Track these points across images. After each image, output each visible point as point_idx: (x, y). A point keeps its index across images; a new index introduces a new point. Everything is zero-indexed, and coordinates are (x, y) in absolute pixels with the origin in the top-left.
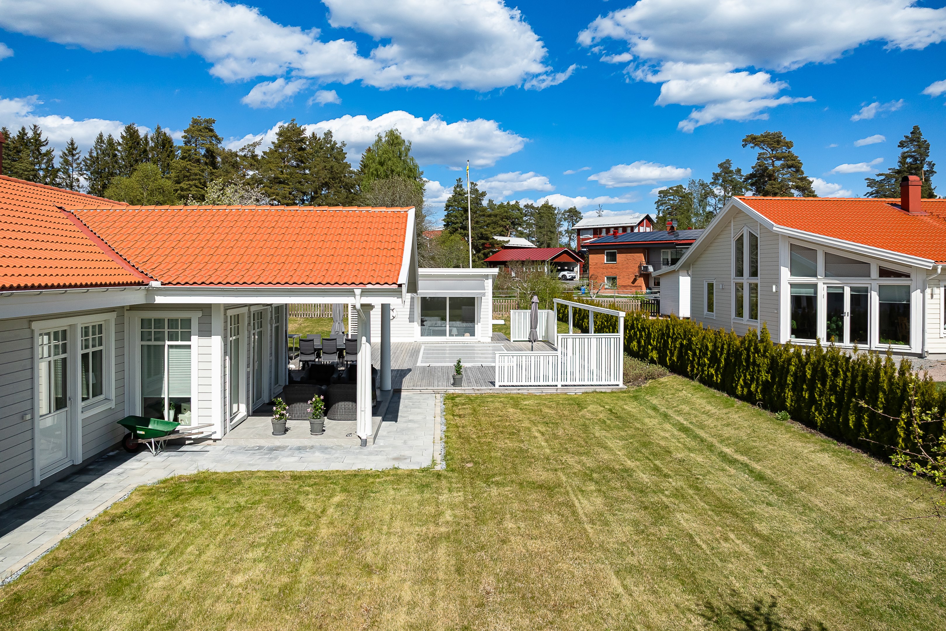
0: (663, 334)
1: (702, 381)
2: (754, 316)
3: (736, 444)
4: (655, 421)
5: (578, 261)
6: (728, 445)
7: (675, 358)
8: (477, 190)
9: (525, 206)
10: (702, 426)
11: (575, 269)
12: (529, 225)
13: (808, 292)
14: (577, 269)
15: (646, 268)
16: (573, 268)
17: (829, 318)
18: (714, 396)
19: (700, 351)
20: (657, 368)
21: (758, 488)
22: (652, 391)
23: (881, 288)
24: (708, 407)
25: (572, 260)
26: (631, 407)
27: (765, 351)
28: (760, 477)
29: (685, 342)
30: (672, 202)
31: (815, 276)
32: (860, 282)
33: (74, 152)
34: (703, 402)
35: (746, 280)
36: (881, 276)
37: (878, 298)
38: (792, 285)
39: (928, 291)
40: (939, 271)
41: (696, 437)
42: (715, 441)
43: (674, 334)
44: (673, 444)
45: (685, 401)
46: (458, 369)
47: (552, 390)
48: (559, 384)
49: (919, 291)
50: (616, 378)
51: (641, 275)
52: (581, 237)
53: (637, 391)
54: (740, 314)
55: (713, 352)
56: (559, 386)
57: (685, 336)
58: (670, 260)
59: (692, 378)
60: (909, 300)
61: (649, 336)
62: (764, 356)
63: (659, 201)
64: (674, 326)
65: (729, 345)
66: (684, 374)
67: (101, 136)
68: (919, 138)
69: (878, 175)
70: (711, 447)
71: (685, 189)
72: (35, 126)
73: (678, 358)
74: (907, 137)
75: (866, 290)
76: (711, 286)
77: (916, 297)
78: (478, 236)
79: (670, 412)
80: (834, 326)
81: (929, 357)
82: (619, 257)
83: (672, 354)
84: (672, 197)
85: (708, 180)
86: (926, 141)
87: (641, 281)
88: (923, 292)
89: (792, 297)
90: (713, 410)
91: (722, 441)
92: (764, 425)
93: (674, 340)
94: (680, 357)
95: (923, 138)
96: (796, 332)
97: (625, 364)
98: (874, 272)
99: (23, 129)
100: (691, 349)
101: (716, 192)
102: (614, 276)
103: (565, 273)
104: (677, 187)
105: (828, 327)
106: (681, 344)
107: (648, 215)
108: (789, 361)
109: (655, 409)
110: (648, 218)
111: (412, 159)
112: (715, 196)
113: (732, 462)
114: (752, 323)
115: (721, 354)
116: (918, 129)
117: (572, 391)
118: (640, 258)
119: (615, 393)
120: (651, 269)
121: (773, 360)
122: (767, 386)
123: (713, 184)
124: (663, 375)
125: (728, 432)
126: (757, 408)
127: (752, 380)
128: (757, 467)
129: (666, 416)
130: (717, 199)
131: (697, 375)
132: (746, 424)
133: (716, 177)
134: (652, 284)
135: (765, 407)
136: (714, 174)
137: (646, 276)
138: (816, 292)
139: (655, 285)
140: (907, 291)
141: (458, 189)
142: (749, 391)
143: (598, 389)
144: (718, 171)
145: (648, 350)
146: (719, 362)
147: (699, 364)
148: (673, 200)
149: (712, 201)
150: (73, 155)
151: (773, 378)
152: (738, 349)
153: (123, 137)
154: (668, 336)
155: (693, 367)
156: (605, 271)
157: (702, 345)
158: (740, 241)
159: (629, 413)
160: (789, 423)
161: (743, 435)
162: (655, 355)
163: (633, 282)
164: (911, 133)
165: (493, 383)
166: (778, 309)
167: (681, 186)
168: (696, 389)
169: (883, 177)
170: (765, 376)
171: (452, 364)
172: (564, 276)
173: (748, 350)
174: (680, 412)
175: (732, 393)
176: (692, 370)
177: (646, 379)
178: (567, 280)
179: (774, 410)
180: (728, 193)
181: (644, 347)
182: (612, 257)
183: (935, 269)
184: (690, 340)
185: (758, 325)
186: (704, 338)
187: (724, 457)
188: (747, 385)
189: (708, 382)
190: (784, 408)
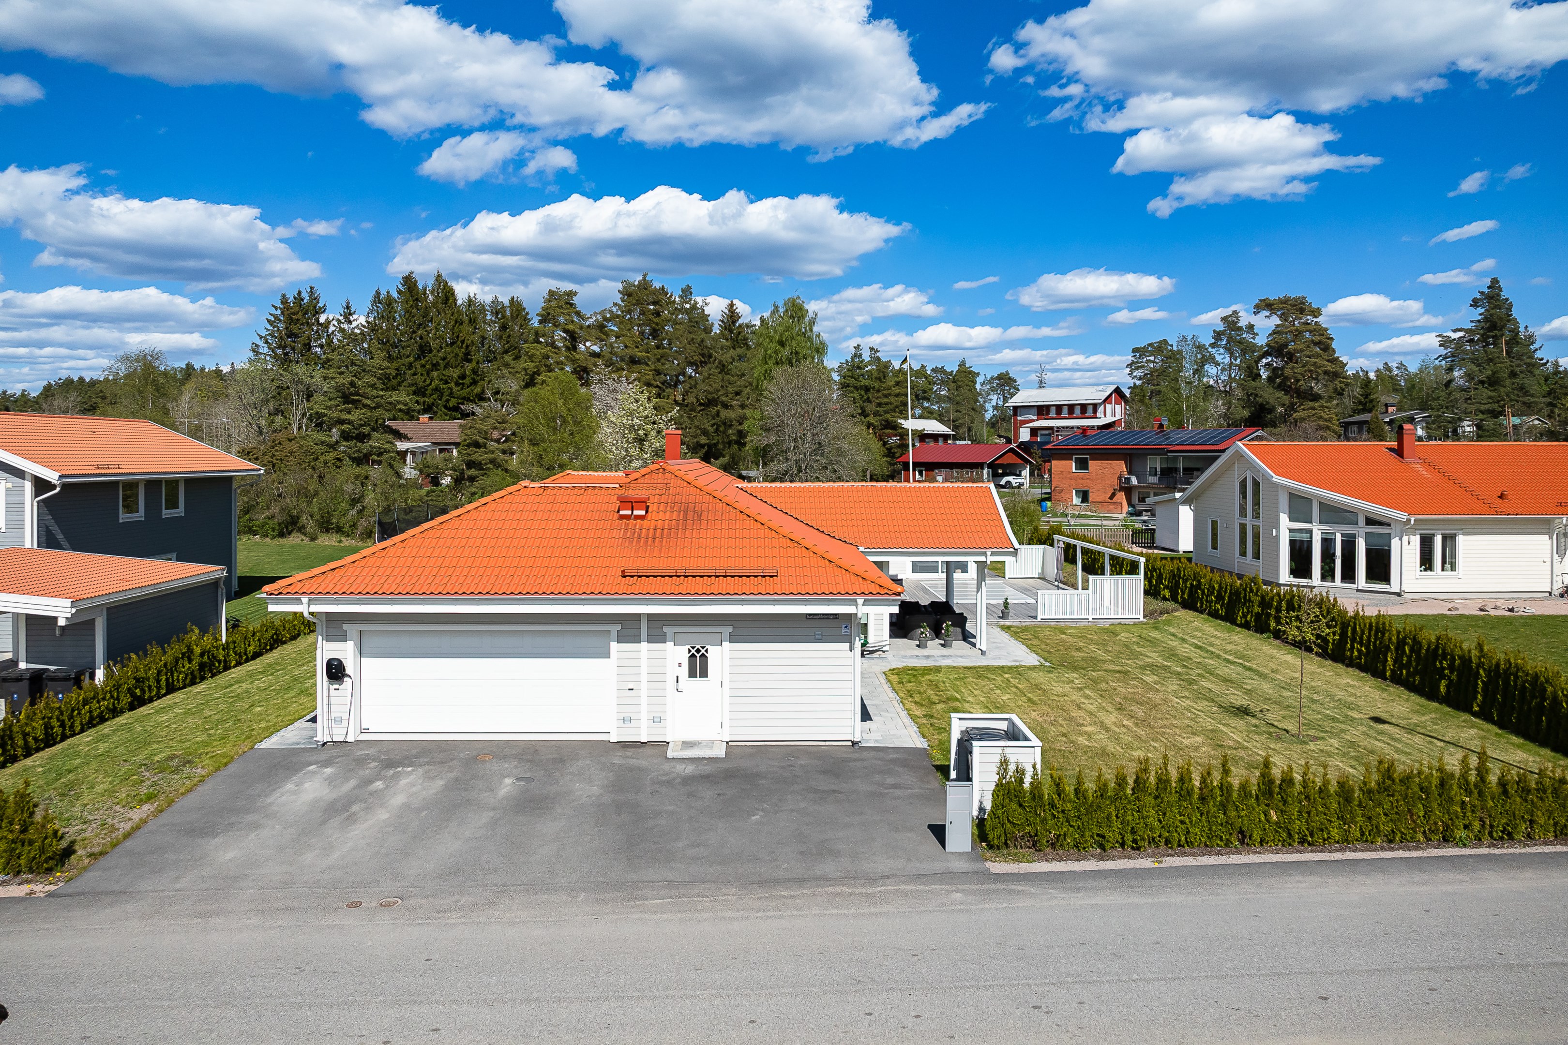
0: (1174, 576)
1: (1210, 614)
2: (1257, 556)
3: (1235, 654)
4: (1177, 643)
5: (1027, 461)
6: (1230, 655)
7: (1186, 596)
8: (879, 359)
9: (932, 370)
10: (1211, 645)
11: (1023, 473)
12: (940, 399)
13: (1305, 537)
14: (1026, 472)
15: (1128, 480)
16: (1020, 472)
17: (1323, 560)
18: (1220, 625)
19: (1208, 590)
20: (1170, 605)
21: (1248, 673)
22: (1168, 623)
23: (1368, 536)
24: (1216, 633)
25: (1020, 461)
26: (1154, 634)
27: (1258, 591)
28: (1249, 669)
29: (1195, 583)
30: (1152, 366)
31: (1311, 523)
32: (1349, 529)
33: (351, 318)
34: (1212, 629)
35: (1249, 521)
36: (1367, 524)
37: (1364, 544)
38: (1291, 530)
39: (1405, 538)
40: (1412, 522)
41: (1208, 651)
42: (1221, 653)
43: (1184, 575)
44: (1192, 655)
45: (1198, 629)
46: (1006, 605)
47: (1085, 623)
48: (1090, 618)
49: (1397, 538)
50: (1138, 613)
51: (1121, 489)
52: (1019, 418)
53: (1155, 623)
54: (1243, 554)
55: (1219, 592)
56: (1090, 619)
57: (1195, 577)
58: (1158, 470)
59: (1202, 612)
60: (1390, 546)
61: (1160, 576)
62: (1256, 595)
63: (1133, 363)
64: (1184, 569)
65: (1231, 586)
66: (1195, 609)
67: (378, 293)
68: (1499, 295)
69: (1455, 331)
70: (1218, 657)
71: (1172, 345)
72: (312, 288)
73: (1189, 596)
74: (1482, 293)
75: (1354, 536)
76: (1214, 524)
77: (1395, 543)
78: (881, 424)
79: (1186, 637)
80: (1327, 567)
81: (1406, 595)
82: (1092, 464)
83: (1183, 593)
84: (1152, 358)
85: (1207, 340)
86: (1507, 299)
87: (1121, 497)
88: (1401, 539)
89: (1290, 540)
90: (1219, 634)
91: (1226, 653)
92: (1255, 642)
93: (1185, 581)
94: (1191, 594)
95: (1504, 294)
96: (1294, 572)
97: (1145, 602)
98: (1362, 521)
99: (299, 293)
100: (1200, 589)
101: (1219, 358)
102: (1085, 489)
103: (1010, 478)
104: (1160, 342)
105: (1322, 568)
106: (1192, 584)
107: (1118, 387)
108: (1272, 599)
109: (1174, 635)
110: (1118, 391)
111: (819, 336)
112: (1217, 364)
113: (1233, 663)
114: (1255, 562)
115: (1225, 593)
116: (1498, 282)
117: (1102, 624)
118: (1121, 466)
119: (1137, 624)
120: (1134, 481)
121: (1263, 597)
122: (1258, 616)
123: (1213, 345)
124: (1177, 610)
125: (1230, 647)
126: (1251, 632)
127: (1248, 612)
128: (1248, 664)
129: (1183, 640)
130: (1219, 368)
131: (1205, 610)
132: (1242, 642)
133: (1218, 335)
134: (1135, 500)
135: (1256, 631)
136: (1214, 331)
137: (1128, 490)
138: (1311, 537)
139: (1139, 501)
140: (1389, 537)
141: (857, 360)
142: (1246, 620)
143: (1123, 622)
144: (1221, 327)
145: (1160, 588)
146: (1224, 599)
147: (1207, 601)
148: (1154, 362)
149: (1211, 369)
150: (350, 322)
151: (1262, 610)
152: (1238, 589)
153: (400, 292)
154: (1180, 577)
155: (1202, 604)
156: (1073, 482)
157: (1210, 586)
158: (1243, 484)
159: (1154, 638)
160: (1272, 640)
161: (1240, 648)
162: (1167, 593)
163: (1111, 497)
164: (1489, 287)
165: (1036, 617)
166: (1278, 551)
167: (1165, 340)
168: (1205, 620)
169: (1461, 334)
170: (1257, 609)
171: (1002, 601)
172: (1008, 482)
173: (1245, 590)
174: (1194, 637)
175: (1233, 622)
176: (1201, 606)
177: (1161, 613)
178: (1013, 488)
179: (1262, 633)
180: (1235, 360)
181: (1155, 586)
182: (1082, 464)
183: (1409, 520)
184: (1199, 581)
185: (1261, 565)
186: (1211, 580)
187: (1228, 661)
188: (1244, 616)
189: (1214, 615)
190: (1270, 631)
